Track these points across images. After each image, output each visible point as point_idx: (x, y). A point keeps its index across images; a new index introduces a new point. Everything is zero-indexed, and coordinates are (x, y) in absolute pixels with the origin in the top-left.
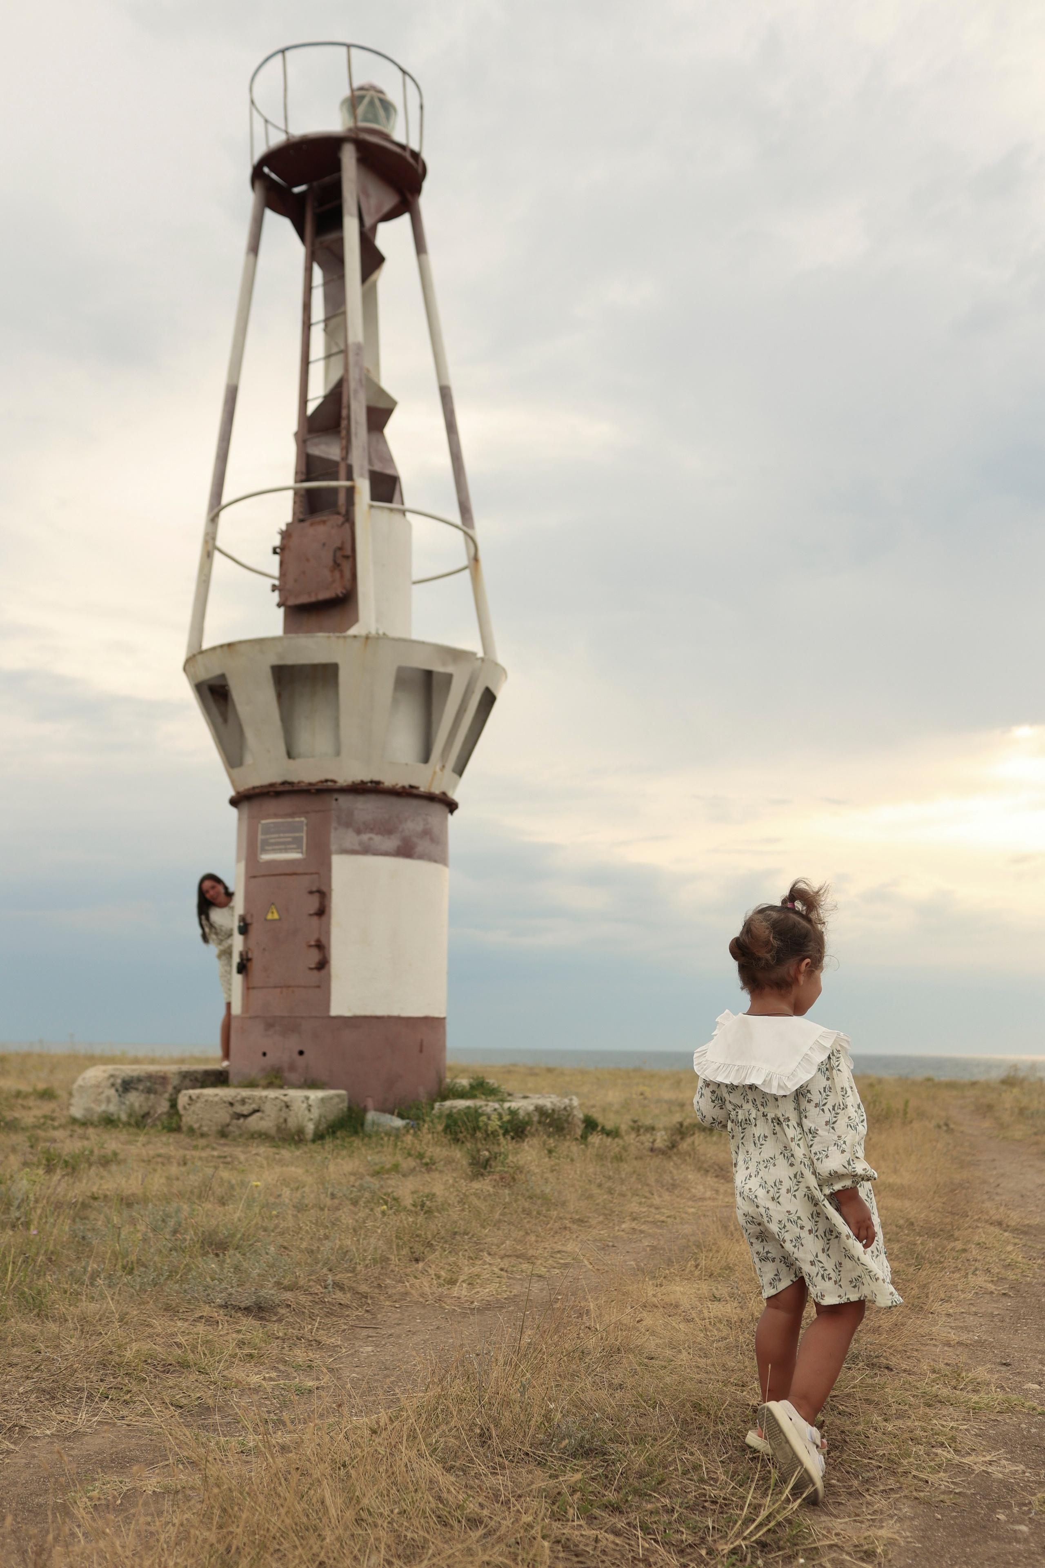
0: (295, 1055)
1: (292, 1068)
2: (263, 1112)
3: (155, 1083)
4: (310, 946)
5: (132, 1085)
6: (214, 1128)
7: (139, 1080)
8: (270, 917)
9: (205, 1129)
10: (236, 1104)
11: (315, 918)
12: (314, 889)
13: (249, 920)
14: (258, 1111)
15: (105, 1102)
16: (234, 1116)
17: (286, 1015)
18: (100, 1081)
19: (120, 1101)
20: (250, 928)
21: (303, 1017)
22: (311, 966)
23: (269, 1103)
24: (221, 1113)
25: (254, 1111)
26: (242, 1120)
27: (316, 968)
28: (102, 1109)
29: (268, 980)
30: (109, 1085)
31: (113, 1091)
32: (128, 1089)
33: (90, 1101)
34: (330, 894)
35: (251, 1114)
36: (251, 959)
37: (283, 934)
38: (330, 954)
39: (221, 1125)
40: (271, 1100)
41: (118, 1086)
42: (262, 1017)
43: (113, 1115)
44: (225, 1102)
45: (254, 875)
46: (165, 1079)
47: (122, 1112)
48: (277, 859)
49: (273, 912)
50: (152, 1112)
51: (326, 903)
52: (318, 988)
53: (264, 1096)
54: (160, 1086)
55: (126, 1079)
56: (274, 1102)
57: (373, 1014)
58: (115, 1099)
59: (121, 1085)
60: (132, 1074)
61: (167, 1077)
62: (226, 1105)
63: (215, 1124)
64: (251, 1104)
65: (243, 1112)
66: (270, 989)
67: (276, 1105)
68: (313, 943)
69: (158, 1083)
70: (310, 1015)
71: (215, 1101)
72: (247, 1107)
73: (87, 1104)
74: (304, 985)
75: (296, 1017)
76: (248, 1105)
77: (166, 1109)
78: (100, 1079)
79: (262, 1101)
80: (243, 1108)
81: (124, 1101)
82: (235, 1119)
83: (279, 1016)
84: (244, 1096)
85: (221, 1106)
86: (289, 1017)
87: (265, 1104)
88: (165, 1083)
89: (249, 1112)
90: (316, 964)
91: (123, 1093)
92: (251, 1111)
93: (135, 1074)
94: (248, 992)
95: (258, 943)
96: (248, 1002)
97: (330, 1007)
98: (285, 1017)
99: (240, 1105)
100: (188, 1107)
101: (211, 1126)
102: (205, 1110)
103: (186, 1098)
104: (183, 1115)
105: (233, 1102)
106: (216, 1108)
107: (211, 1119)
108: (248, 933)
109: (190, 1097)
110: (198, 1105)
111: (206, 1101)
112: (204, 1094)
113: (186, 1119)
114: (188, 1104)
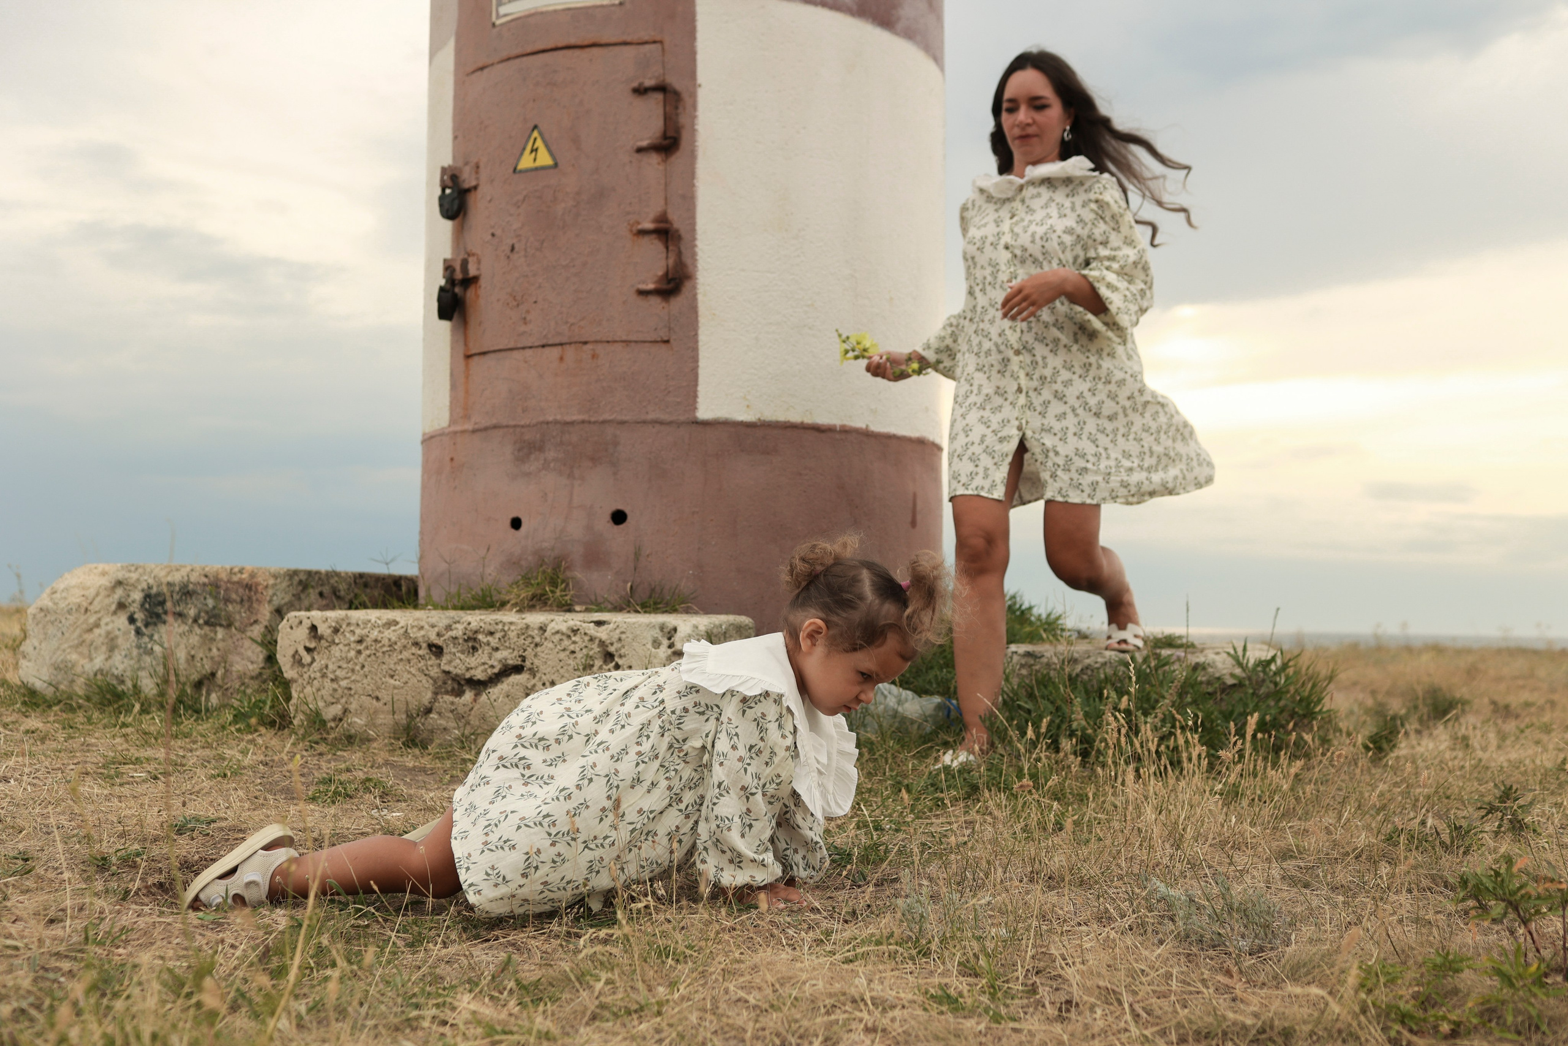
0: (603, 522)
1: (594, 557)
2: (533, 672)
3: (227, 600)
4: (643, 233)
5: (169, 606)
6: (385, 719)
7: (186, 592)
8: (526, 162)
9: (358, 721)
10: (449, 649)
11: (654, 159)
12: (649, 83)
13: (468, 179)
14: (518, 669)
15: (104, 648)
16: (445, 683)
17: (574, 418)
18: (91, 598)
19: (139, 647)
20: (471, 198)
21: (622, 423)
22: (643, 287)
23: (550, 645)
24: (406, 676)
25: (509, 670)
26: (468, 696)
27: (657, 292)
28: (97, 667)
29: (523, 328)
30: (113, 607)
31: (122, 620)
32: (158, 616)
33: (66, 646)
34: (693, 95)
35: (495, 679)
36: (475, 279)
37: (563, 205)
38: (694, 255)
39: (407, 712)
40: (558, 637)
41: (134, 607)
42: (507, 426)
43: (123, 682)
44: (416, 644)
45: (480, 65)
46: (250, 589)
47: (142, 674)
48: (545, 9)
49: (534, 150)
50: (220, 674)
51: (683, 120)
52: (664, 346)
53: (537, 626)
54: (238, 607)
55: (154, 591)
56: (566, 642)
57: (808, 420)
58: (127, 639)
59: (142, 605)
60: (169, 579)
61: (257, 584)
62: (421, 652)
63: (389, 707)
64: (497, 649)
65: (472, 672)
66: (529, 352)
67: (573, 652)
68: (649, 226)
69: (235, 601)
70: (643, 417)
71: (385, 642)
72: (485, 658)
73: (59, 652)
74: (624, 338)
75: (604, 422)
76: (487, 649)
77: (251, 667)
78: (91, 593)
79: (530, 640)
80: (472, 661)
81: (149, 646)
82: (447, 693)
83: (556, 422)
84: (474, 625)
85: (406, 655)
86: (583, 422)
87: (539, 649)
88: (250, 599)
89: (490, 671)
90: (655, 282)
91: (147, 625)
92: (496, 670)
93: (177, 577)
94: (467, 365)
95: (493, 235)
96: (467, 392)
97: (695, 396)
98: (572, 423)
99: (462, 652)
100: (307, 659)
101: (376, 712)
102: (357, 668)
103: (302, 633)
104: (293, 681)
105: (439, 642)
106: (391, 662)
107: (378, 693)
108: (465, 215)
109: (314, 628)
110: (336, 650)
111: (360, 641)
112: (354, 622)
113: (302, 691)
114: (308, 649)
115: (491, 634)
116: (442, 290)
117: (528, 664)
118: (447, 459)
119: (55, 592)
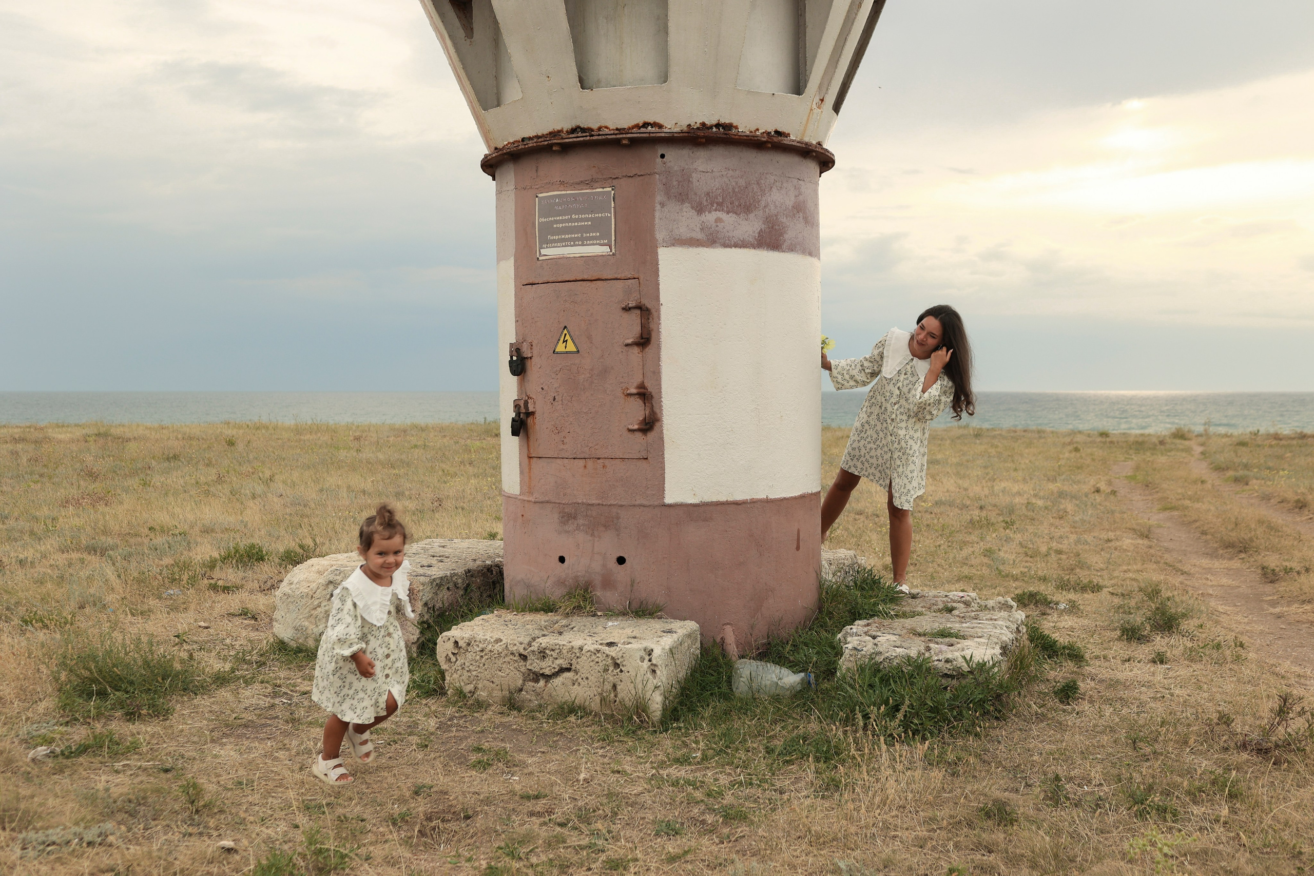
0: (612, 563)
1: (608, 583)
2: (576, 672)
4: (630, 395)
6: (497, 694)
8: (561, 348)
9: (482, 694)
10: (530, 657)
11: (636, 350)
12: (632, 304)
13: (526, 353)
14: (568, 670)
16: (529, 675)
17: (594, 502)
18: (314, 590)
20: (528, 363)
21: (621, 506)
22: (631, 427)
23: (585, 658)
24: (508, 671)
25: (562, 670)
26: (542, 683)
27: (639, 430)
29: (562, 447)
33: (301, 617)
34: (658, 311)
35: (556, 674)
36: (533, 413)
37: (583, 376)
38: (661, 407)
39: (509, 690)
40: (589, 653)
42: (555, 503)
44: (512, 654)
45: (531, 282)
48: (568, 256)
49: (565, 341)
51: (652, 326)
52: (644, 461)
53: (578, 647)
56: (594, 657)
57: (730, 499)
62: (515, 658)
63: (499, 687)
64: (557, 658)
65: (544, 671)
66: (566, 461)
67: (598, 662)
68: (634, 391)
70: (634, 503)
71: (495, 652)
72: (550, 663)
73: (297, 620)
74: (621, 457)
75: (610, 505)
76: (551, 659)
77: (412, 637)
78: (314, 586)
79: (574, 655)
80: (543, 664)
82: (530, 680)
83: (583, 504)
84: (543, 645)
85: (507, 659)
86: (599, 504)
87: (579, 660)
89: (553, 671)
90: (638, 424)
92: (556, 670)
94: (529, 462)
95: (542, 389)
96: (530, 478)
97: (664, 490)
98: (592, 505)
99: (538, 659)
100: (453, 659)
101: (492, 690)
102: (481, 665)
103: (450, 645)
104: (446, 670)
105: (525, 653)
106: (499, 662)
107: (492, 679)
108: (525, 372)
109: (456, 642)
110: (469, 655)
111: (482, 651)
112: (478, 640)
113: (451, 676)
114: (454, 654)
116: (514, 419)
117: (573, 667)
118: (520, 515)
119: (291, 584)
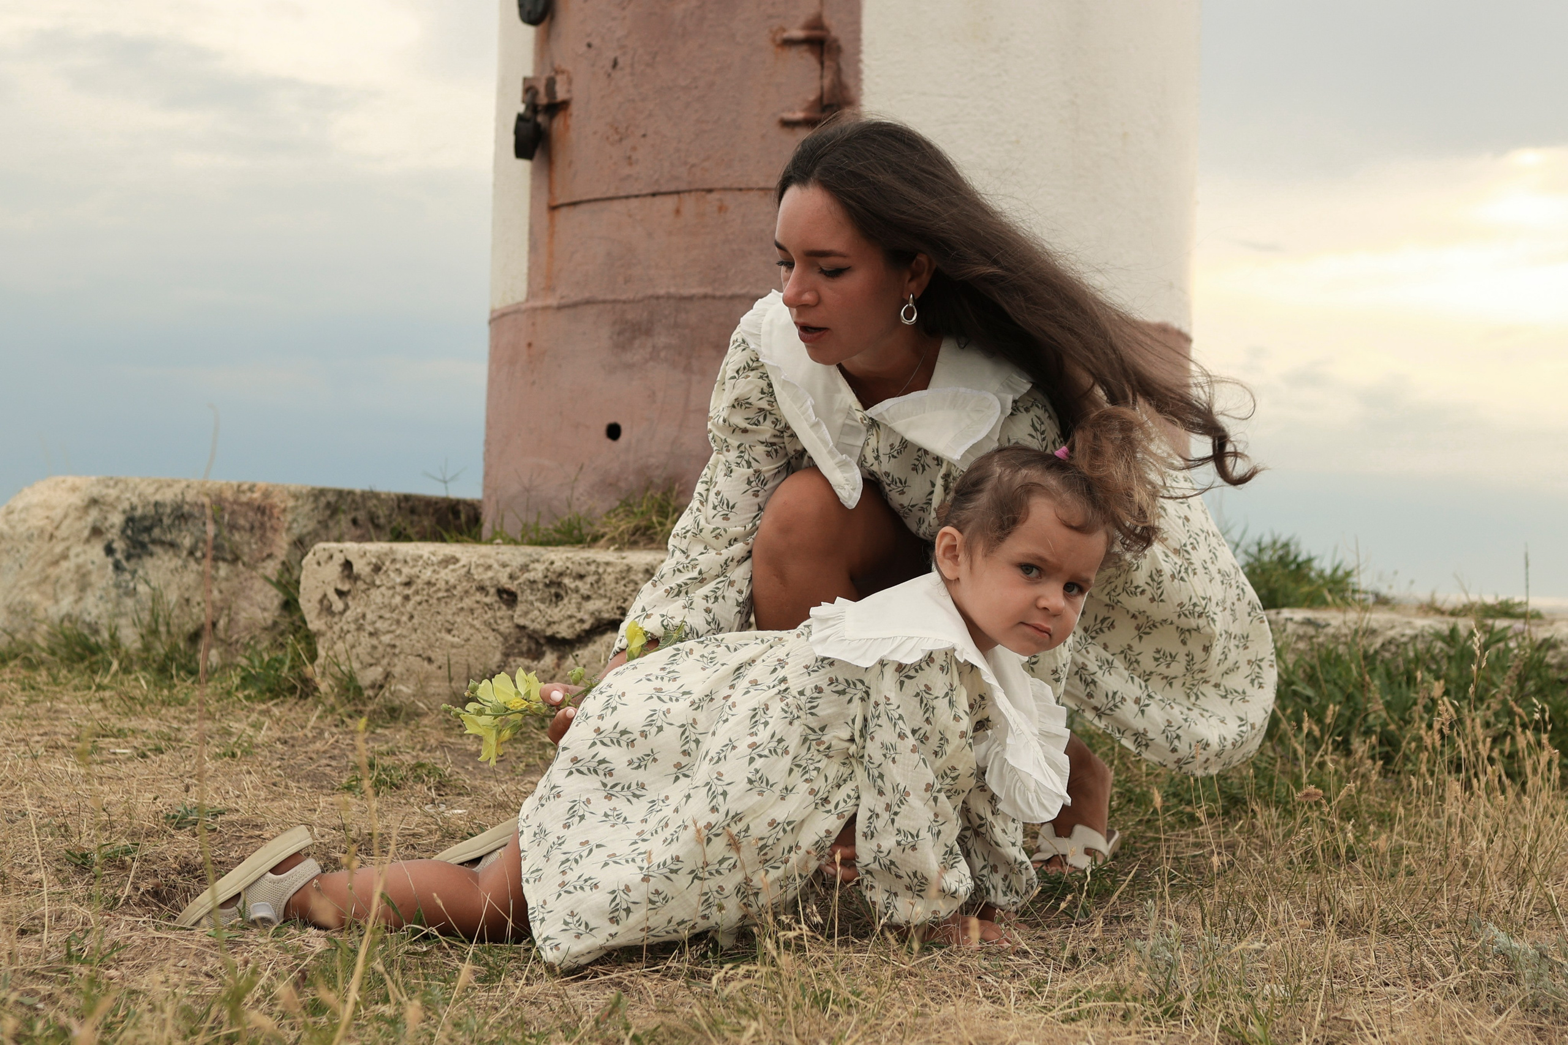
3: (233, 527)
4: (789, 43)
5: (156, 532)
6: (439, 688)
7: (181, 515)
9: (403, 690)
10: (525, 596)
14: (614, 626)
15: (73, 587)
16: (518, 641)
17: (694, 291)
18: (57, 519)
19: (117, 586)
22: (788, 116)
24: (468, 631)
25: (601, 627)
26: (550, 659)
27: (807, 123)
28: (63, 611)
29: (626, 171)
30: (86, 533)
31: (96, 551)
32: (143, 546)
33: (24, 582)
35: (585, 638)
36: (565, 105)
38: (858, 73)
39: (468, 677)
41: (113, 534)
42: (604, 302)
43: (96, 632)
44: (482, 589)
46: (263, 513)
47: (123, 621)
50: (222, 623)
53: (642, 568)
54: (246, 536)
55: (139, 512)
58: (103, 577)
59: (123, 531)
60: (158, 497)
61: (273, 507)
62: (488, 600)
63: (444, 672)
64: (588, 598)
65: (555, 628)
66: (634, 203)
68: (797, 33)
69: (243, 528)
71: (441, 585)
72: (572, 610)
73: (15, 591)
74: (762, 185)
75: (733, 297)
76: (576, 599)
77: (263, 615)
78: (58, 514)
80: (555, 613)
81: (131, 585)
82: (521, 654)
83: (669, 297)
84: (558, 565)
85: (468, 602)
86: (705, 297)
88: (262, 525)
89: (578, 627)
90: (805, 110)
91: (128, 557)
92: (587, 626)
93: (168, 496)
94: (552, 220)
95: (589, 46)
96: (551, 255)
98: (690, 298)
99: (543, 601)
100: (338, 605)
101: (427, 678)
102: (404, 618)
103: (332, 571)
104: (319, 634)
105: (512, 586)
106: (448, 611)
107: (429, 653)
108: (552, 18)
109: (348, 565)
110: (376, 595)
111: (408, 584)
112: (400, 557)
113: (331, 648)
114: (340, 593)
115: (581, 577)
116: (520, 118)
118: (524, 344)
119: (12, 512)
